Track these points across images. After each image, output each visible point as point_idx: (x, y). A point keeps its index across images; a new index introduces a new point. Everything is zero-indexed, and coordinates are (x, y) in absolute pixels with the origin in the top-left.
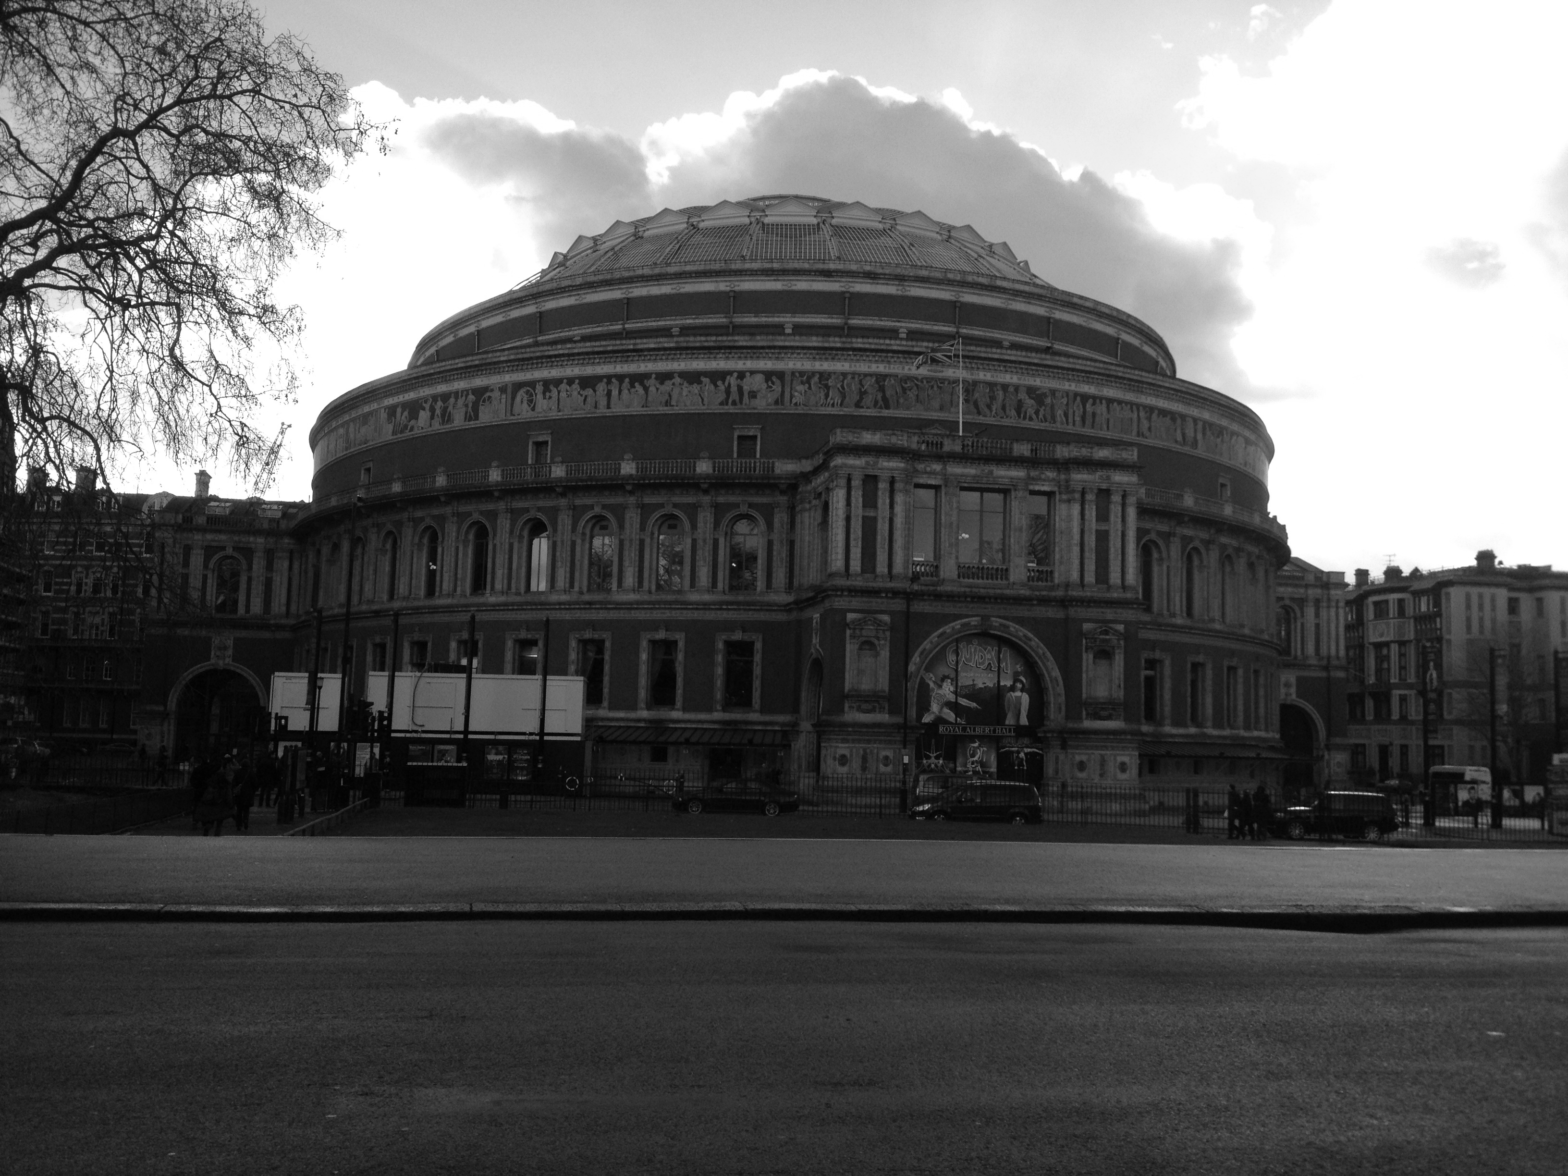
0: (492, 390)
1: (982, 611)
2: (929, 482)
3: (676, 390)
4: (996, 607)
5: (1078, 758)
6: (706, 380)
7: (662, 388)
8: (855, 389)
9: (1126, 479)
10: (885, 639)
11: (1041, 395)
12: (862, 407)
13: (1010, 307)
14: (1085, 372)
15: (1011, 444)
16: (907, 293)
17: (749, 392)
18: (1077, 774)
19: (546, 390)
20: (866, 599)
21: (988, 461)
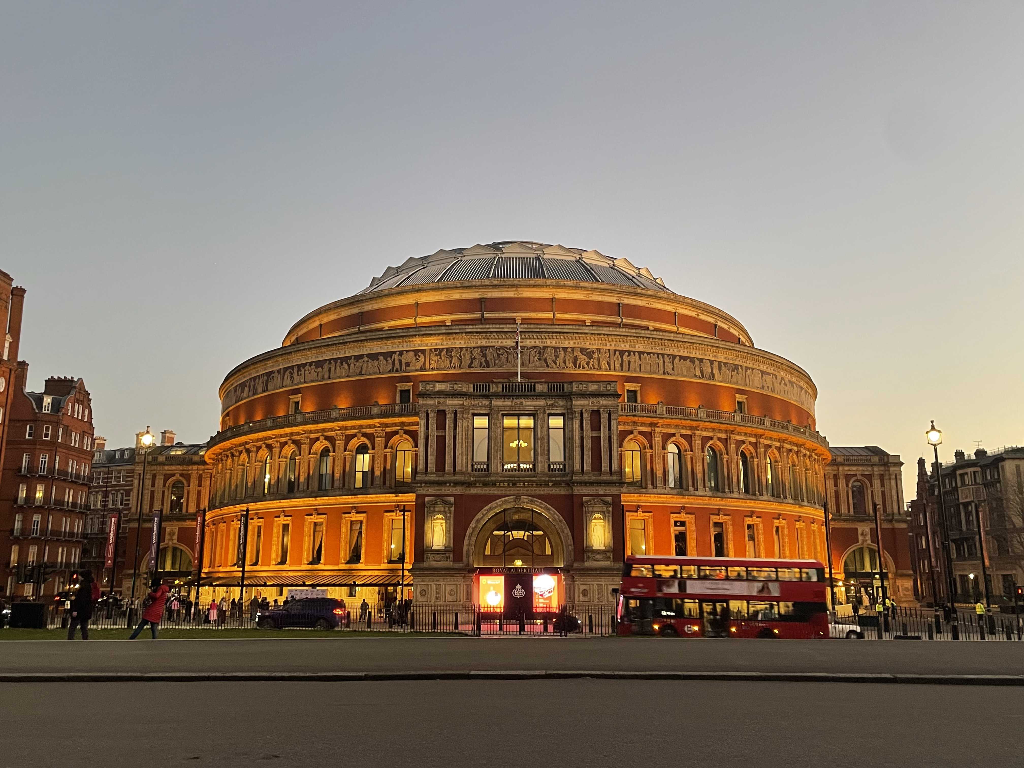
0: (274, 373)
1: (516, 493)
2: (482, 412)
3: (365, 365)
4: (526, 489)
5: (582, 588)
6: (381, 358)
7: (357, 364)
8: (468, 356)
9: (610, 403)
10: (450, 513)
11: (590, 352)
12: (472, 367)
13: (590, 299)
14: (621, 336)
15: (534, 386)
16: (520, 296)
17: (406, 363)
18: (582, 598)
19: (299, 370)
20: (438, 488)
21: (518, 397)
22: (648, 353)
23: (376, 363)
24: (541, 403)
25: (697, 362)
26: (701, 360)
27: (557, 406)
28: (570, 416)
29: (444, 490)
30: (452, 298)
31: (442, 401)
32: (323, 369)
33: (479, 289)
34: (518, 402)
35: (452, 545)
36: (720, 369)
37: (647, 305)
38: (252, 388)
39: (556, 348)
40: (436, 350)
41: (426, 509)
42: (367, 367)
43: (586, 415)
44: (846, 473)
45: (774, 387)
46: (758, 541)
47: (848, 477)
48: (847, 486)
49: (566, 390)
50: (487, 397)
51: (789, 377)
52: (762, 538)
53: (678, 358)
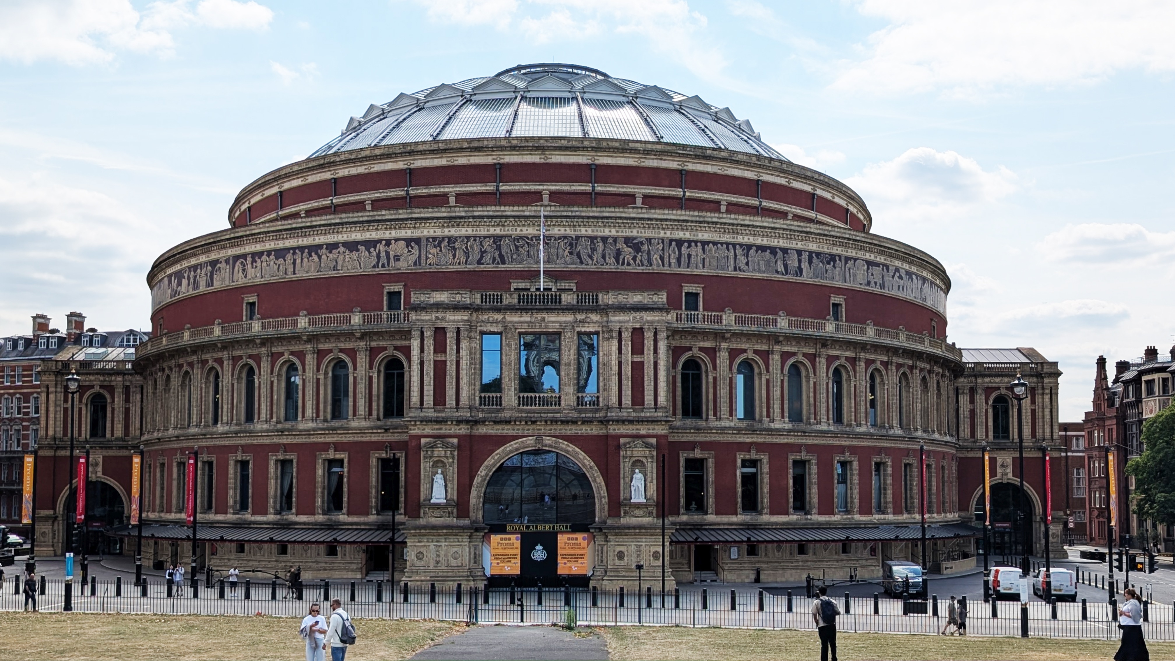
0: (221, 262)
1: (536, 432)
2: (492, 330)
3: (341, 257)
4: (548, 428)
5: (618, 549)
6: (362, 248)
7: (331, 256)
8: (476, 249)
9: (657, 318)
10: (453, 458)
11: (638, 243)
12: (483, 264)
13: (643, 164)
14: (678, 221)
15: (560, 296)
16: (548, 161)
17: (395, 256)
18: (617, 562)
19: (254, 261)
20: (437, 427)
21: (539, 310)
22: (715, 243)
23: (355, 255)
24: (569, 318)
25: (780, 254)
26: (785, 251)
27: (589, 323)
28: (606, 336)
29: (445, 430)
30: (456, 163)
31: (440, 315)
32: (285, 260)
33: (493, 151)
34: (539, 316)
35: (455, 498)
36: (810, 262)
37: (719, 172)
38: (192, 280)
39: (592, 239)
40: (434, 239)
41: (422, 453)
42: (344, 260)
43: (626, 335)
44: (986, 385)
45: (884, 283)
46: (851, 483)
47: (988, 391)
48: (987, 403)
49: (600, 303)
50: (498, 310)
51: (906, 266)
52: (856, 479)
53: (754, 248)
